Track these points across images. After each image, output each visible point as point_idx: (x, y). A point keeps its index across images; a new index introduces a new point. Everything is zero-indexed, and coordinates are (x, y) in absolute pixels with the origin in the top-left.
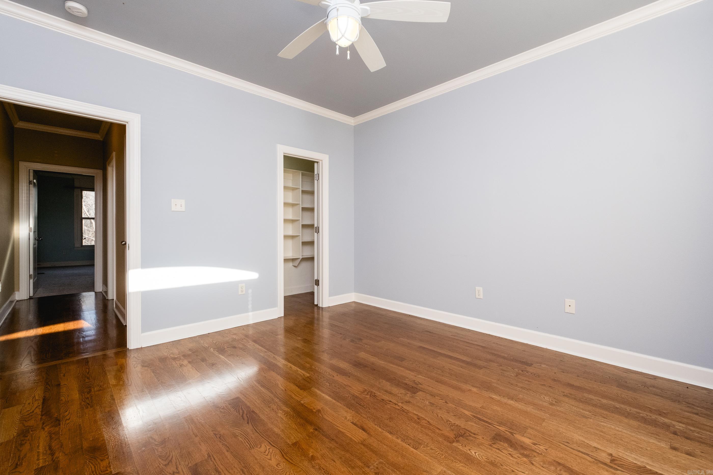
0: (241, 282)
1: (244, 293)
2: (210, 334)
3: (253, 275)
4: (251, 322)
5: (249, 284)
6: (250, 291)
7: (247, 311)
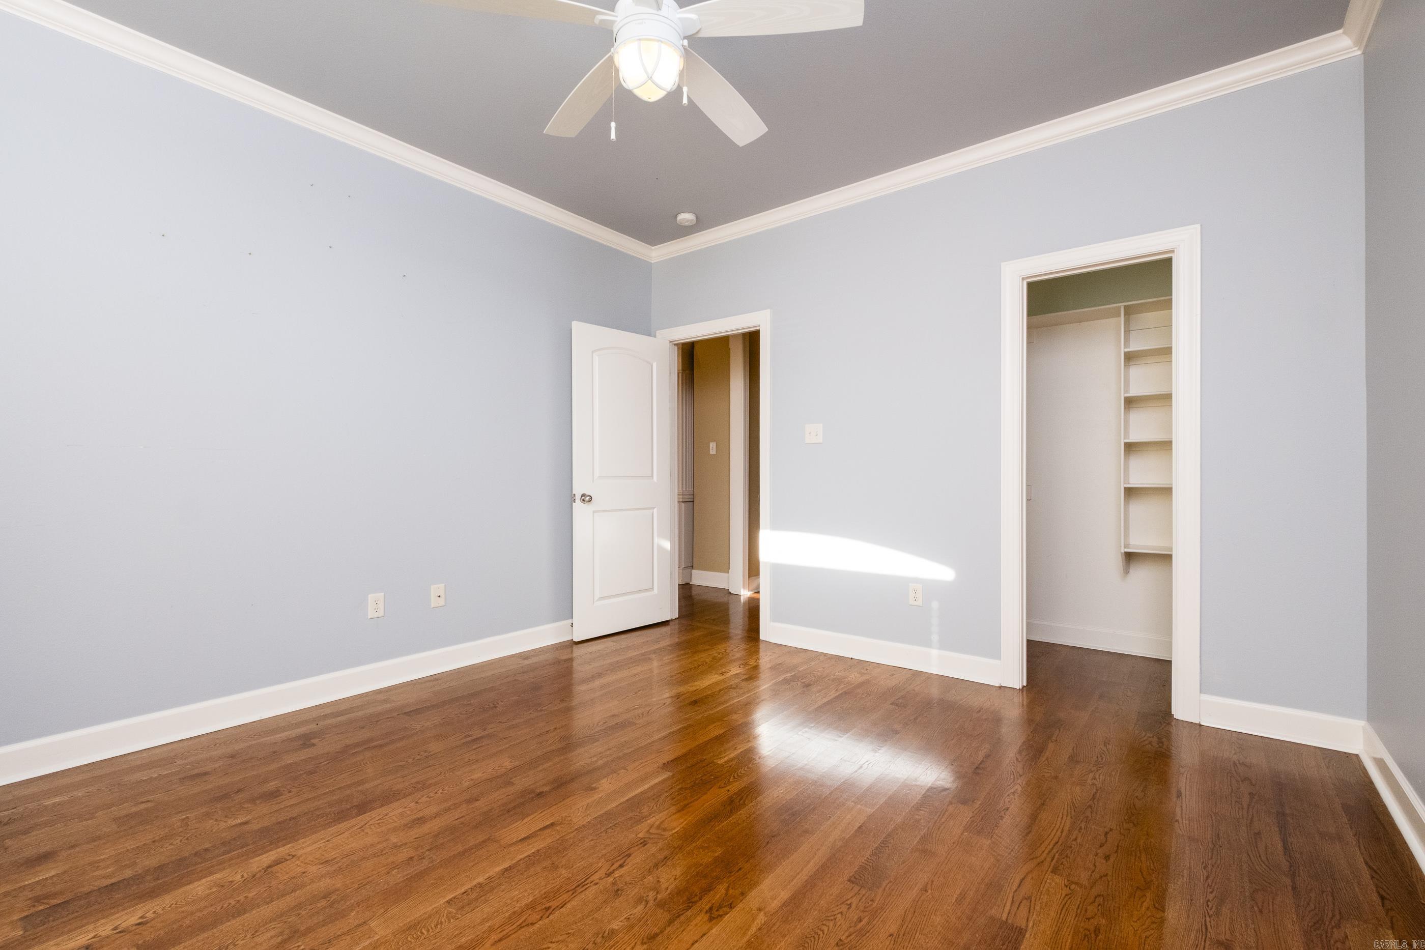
0: (916, 580)
1: (919, 603)
2: (853, 660)
3: (944, 573)
4: (934, 670)
5: (931, 588)
6: (935, 605)
7: (927, 643)
